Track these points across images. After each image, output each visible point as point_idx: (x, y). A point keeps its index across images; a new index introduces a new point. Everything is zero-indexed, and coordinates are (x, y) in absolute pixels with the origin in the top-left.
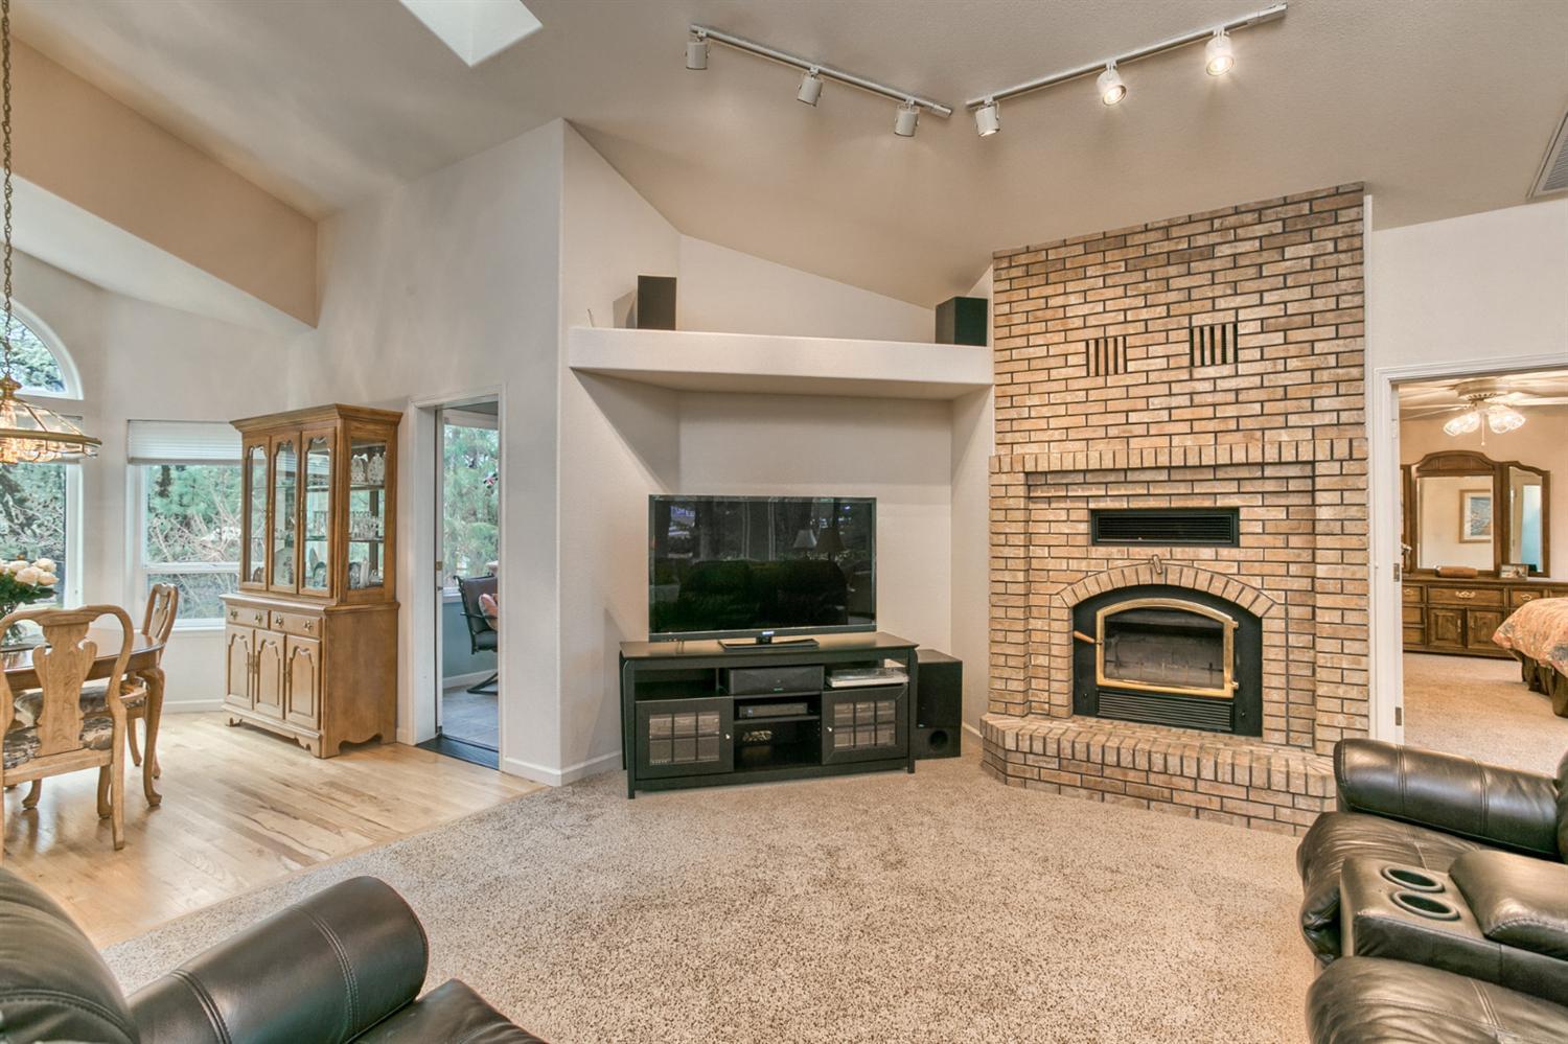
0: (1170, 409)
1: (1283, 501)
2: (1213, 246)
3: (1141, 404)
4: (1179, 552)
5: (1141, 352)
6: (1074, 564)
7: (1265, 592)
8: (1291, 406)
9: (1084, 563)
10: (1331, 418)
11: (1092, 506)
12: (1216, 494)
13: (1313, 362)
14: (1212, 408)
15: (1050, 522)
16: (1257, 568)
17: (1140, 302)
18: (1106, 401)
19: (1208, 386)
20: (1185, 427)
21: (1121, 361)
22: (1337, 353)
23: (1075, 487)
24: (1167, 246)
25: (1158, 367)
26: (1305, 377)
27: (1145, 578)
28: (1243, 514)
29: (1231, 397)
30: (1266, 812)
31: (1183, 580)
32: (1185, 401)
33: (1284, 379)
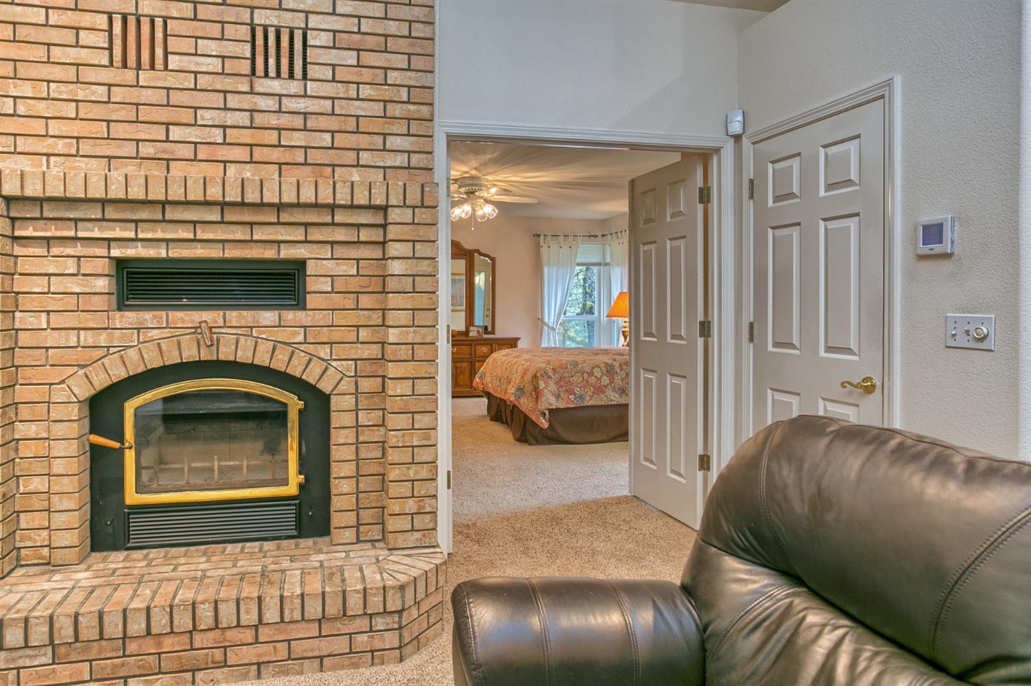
0: (225, 127)
1: (354, 253)
3: (187, 116)
4: (233, 316)
5: (186, 45)
6: (87, 338)
7: (334, 364)
8: (363, 141)
9: (104, 334)
10: (400, 160)
11: (115, 253)
12: (279, 242)
14: (275, 133)
15: (49, 275)
16: (325, 335)
18: (137, 105)
19: (271, 104)
20: (241, 154)
21: (159, 52)
22: (409, 87)
23: (89, 224)
25: (211, 69)
26: (377, 108)
27: (190, 354)
28: (311, 268)
29: (298, 121)
30: (341, 645)
31: (240, 353)
32: (243, 119)
33: (357, 108)
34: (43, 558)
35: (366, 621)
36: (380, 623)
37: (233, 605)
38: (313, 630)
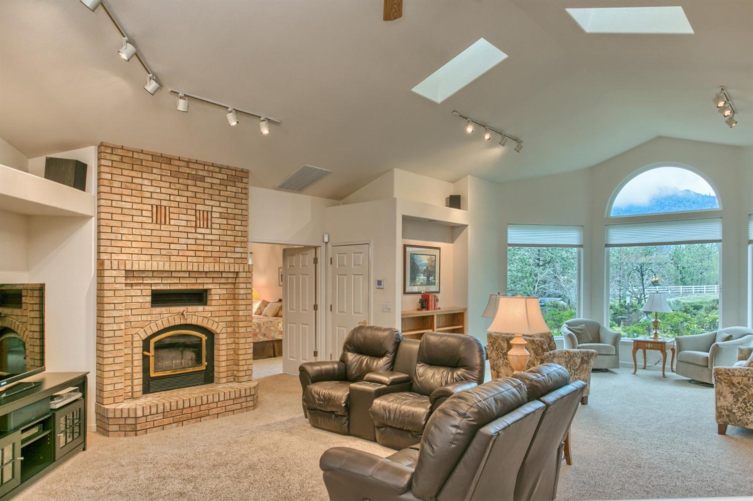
0: (187, 244)
1: (226, 287)
2: (205, 176)
3: (176, 240)
5: (176, 216)
6: (144, 318)
7: (220, 323)
8: (228, 249)
9: (150, 316)
10: (239, 255)
11: (153, 288)
12: (204, 283)
13: (235, 233)
14: (202, 246)
15: (132, 296)
16: (217, 314)
17: (176, 192)
18: (161, 237)
19: (201, 237)
20: (192, 253)
21: (167, 218)
22: (241, 231)
23: (147, 278)
24: (188, 170)
25: (183, 225)
26: (232, 238)
27: (178, 322)
28: (213, 292)
29: (209, 243)
30: (238, 406)
31: (193, 321)
32: (193, 242)
33: (227, 238)
34: (129, 396)
35: (245, 398)
36: (249, 399)
37: (212, 396)
38: (231, 402)
